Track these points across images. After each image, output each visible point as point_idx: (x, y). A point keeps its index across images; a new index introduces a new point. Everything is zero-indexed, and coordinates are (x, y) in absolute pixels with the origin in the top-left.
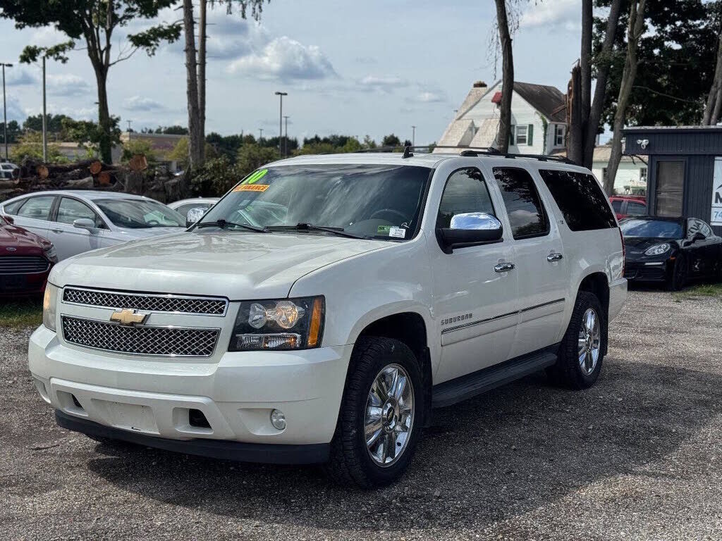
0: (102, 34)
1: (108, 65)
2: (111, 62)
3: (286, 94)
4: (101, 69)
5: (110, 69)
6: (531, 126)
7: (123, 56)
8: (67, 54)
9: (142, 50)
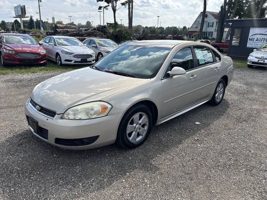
0: (115, 3)
1: (116, 10)
2: (116, 9)
3: (159, 17)
4: (114, 11)
5: (116, 11)
6: (213, 23)
7: (119, 8)
8: (108, 8)
9: (123, 6)
